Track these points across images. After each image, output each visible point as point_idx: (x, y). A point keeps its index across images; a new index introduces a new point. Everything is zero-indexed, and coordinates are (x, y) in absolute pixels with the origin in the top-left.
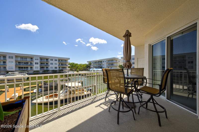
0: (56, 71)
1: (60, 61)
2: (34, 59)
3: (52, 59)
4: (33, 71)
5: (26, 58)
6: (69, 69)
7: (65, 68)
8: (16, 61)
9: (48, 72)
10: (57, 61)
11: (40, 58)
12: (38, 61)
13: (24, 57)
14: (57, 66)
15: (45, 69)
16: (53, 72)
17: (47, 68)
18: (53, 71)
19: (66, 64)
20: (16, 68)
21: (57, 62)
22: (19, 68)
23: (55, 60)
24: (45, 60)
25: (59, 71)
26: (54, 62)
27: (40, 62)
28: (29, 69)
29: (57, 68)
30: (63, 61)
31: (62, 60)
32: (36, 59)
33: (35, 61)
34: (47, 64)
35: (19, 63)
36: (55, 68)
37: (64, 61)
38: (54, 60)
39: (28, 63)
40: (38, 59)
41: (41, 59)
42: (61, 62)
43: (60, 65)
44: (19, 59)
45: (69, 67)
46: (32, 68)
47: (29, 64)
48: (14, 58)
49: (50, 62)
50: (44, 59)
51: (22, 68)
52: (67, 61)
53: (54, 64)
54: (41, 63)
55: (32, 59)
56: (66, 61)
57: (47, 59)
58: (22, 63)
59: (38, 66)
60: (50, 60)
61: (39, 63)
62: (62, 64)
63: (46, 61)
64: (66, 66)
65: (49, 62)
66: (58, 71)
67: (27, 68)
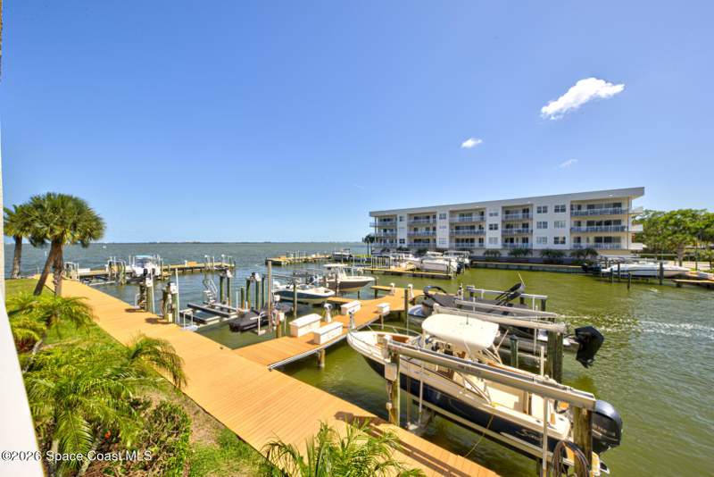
0: (560, 253)
1: (584, 210)
2: (487, 216)
3: (545, 208)
4: (483, 252)
5: (471, 215)
6: (640, 246)
7: (608, 240)
8: (451, 224)
9: (529, 256)
10: (563, 210)
11: (503, 208)
12: (498, 220)
13: (465, 213)
14: (565, 232)
15: (519, 244)
16: (545, 257)
17: (525, 240)
18: (547, 252)
19: (619, 222)
20: (451, 241)
21: (566, 218)
22: (457, 241)
23: (557, 210)
24: (520, 214)
25: (573, 254)
26: (550, 217)
27: (503, 222)
28: (477, 244)
29: (563, 242)
30: (601, 206)
31: (590, 207)
32: (491, 215)
33: (489, 220)
34: (525, 226)
35: (457, 228)
36: (556, 242)
37: (608, 206)
38: (551, 209)
39: (473, 227)
40: (496, 215)
41: (507, 212)
42: (586, 214)
43: (584, 227)
44: (457, 219)
45: (637, 238)
46: (481, 241)
47: (477, 230)
48: (448, 216)
49: (537, 218)
50: (517, 212)
51: (463, 240)
52: (624, 208)
53: (551, 225)
54: (508, 226)
55: (482, 214)
56: (619, 205)
57: (526, 211)
58: (463, 228)
59: (498, 234)
60: (535, 210)
61: (500, 226)
62: (590, 223)
63: (524, 216)
64: (617, 230)
65: (532, 219)
66: (568, 254)
67: (472, 241)
